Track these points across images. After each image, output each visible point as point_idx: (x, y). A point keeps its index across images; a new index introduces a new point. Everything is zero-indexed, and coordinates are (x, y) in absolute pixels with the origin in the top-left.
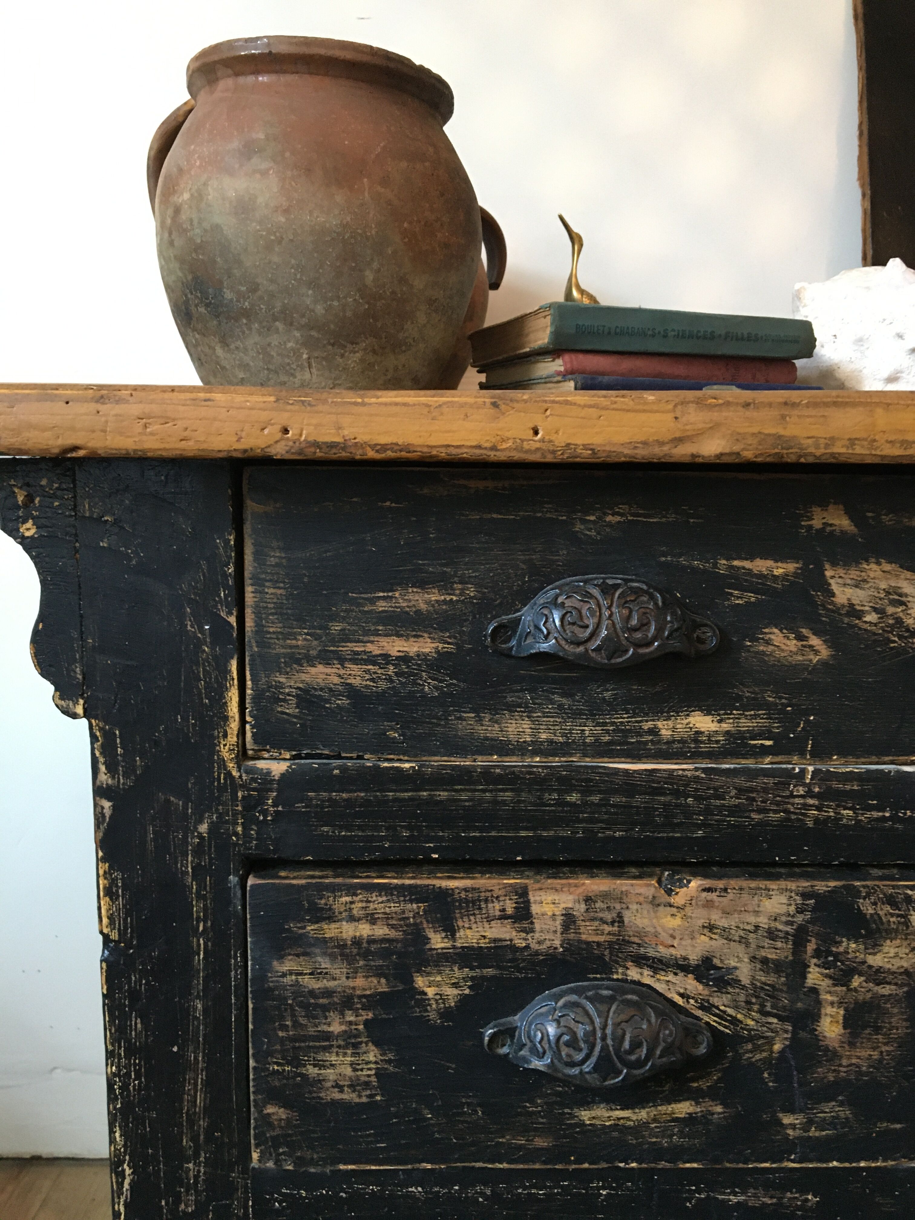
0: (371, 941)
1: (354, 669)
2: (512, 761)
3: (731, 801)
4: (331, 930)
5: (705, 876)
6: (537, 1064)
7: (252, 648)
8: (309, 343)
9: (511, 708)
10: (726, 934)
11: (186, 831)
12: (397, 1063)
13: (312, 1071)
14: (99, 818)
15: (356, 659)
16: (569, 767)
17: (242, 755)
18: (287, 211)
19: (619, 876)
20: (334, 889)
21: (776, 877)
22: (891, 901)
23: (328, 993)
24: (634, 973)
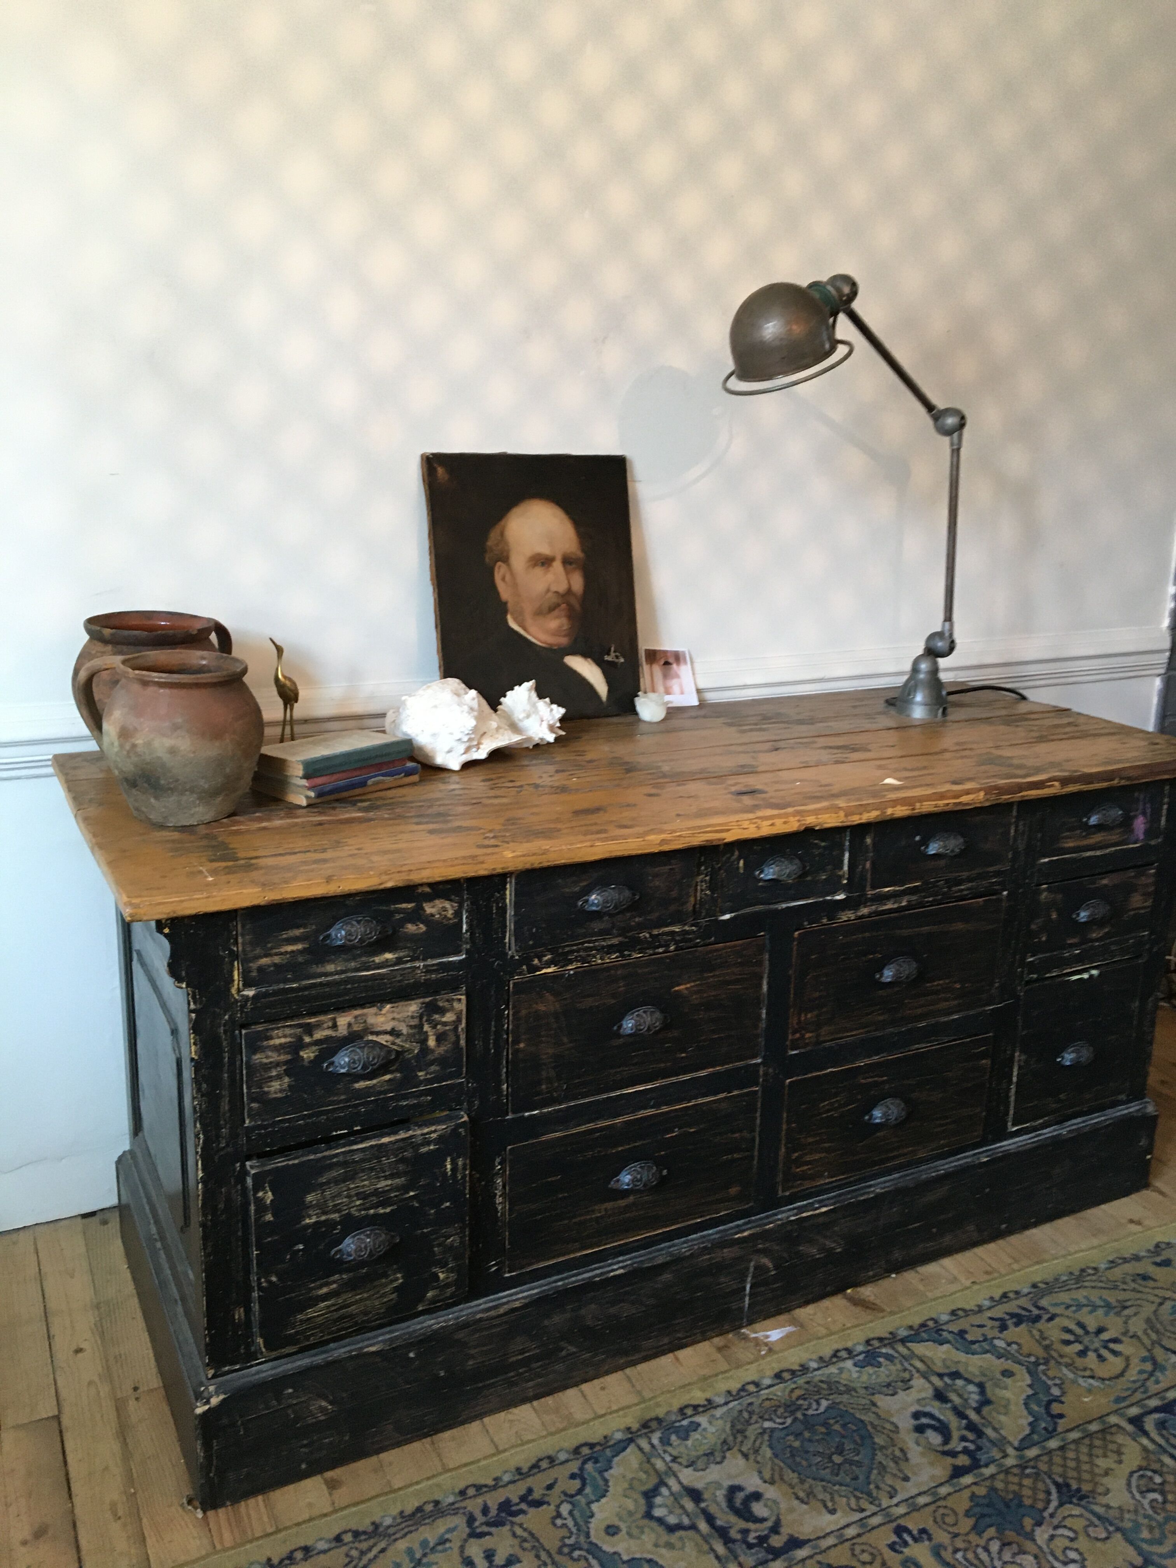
0: (286, 1043)
1: (276, 957)
2: (329, 978)
3: (399, 978)
4: (272, 1042)
5: (391, 1003)
6: (342, 1071)
7: (241, 956)
8: (200, 799)
9: (328, 962)
10: (399, 1020)
11: (221, 1019)
12: (295, 1081)
13: (266, 1089)
14: (190, 1020)
15: (276, 954)
16: (347, 977)
17: (239, 991)
18: (194, 752)
19: (364, 1008)
20: (273, 1029)
21: (413, 999)
22: (448, 1001)
23: (271, 1063)
24: (370, 1038)
